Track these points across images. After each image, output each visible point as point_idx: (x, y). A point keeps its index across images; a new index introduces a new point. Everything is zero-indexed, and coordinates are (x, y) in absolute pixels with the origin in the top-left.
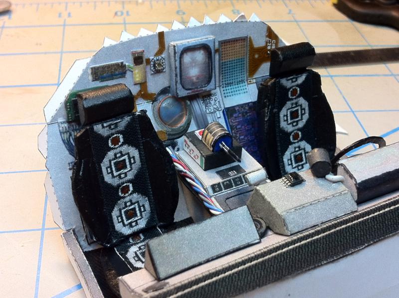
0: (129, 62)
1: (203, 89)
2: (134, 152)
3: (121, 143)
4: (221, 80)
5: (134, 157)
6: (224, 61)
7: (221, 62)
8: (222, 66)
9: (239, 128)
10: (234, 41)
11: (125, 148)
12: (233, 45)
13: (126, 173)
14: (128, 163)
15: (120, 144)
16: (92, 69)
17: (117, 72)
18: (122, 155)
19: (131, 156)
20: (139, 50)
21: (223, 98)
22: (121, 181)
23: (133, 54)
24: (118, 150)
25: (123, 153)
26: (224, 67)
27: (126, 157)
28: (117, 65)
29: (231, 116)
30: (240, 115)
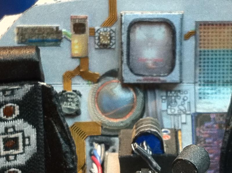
0: (66, 29)
1: (162, 78)
2: (31, 131)
3: (16, 115)
4: (198, 75)
5: (29, 138)
6: (202, 49)
7: (199, 49)
8: (200, 55)
9: (209, 143)
10: (220, 25)
11: (20, 124)
12: (218, 30)
13: (15, 155)
14: (21, 143)
15: (14, 116)
16: (19, 28)
17: (50, 38)
18: (15, 132)
19: (26, 135)
20: (82, 15)
21: (198, 98)
22: (8, 164)
23: (73, 19)
24: (10, 124)
25: (16, 129)
26: (202, 57)
27: (20, 135)
28: (51, 29)
29: (202, 123)
30: (215, 126)
